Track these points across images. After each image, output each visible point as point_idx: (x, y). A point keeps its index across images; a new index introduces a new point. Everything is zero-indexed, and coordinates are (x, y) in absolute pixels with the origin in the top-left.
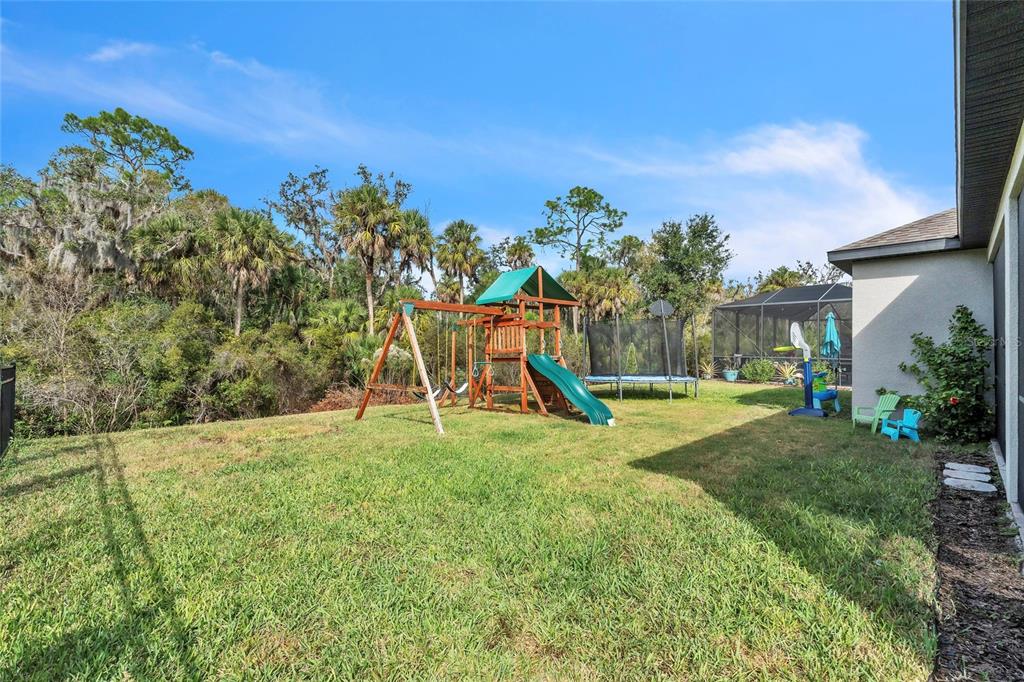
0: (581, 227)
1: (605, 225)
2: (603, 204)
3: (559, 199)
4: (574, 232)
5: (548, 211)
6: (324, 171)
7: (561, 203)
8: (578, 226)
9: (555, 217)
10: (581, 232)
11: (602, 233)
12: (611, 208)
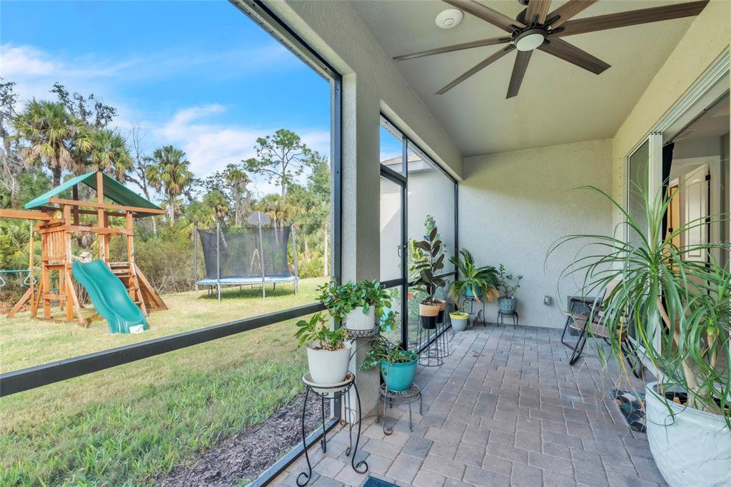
0: (286, 161)
1: (304, 161)
2: (301, 144)
3: (268, 137)
4: (281, 164)
5: (259, 146)
6: (9, 84)
7: (269, 141)
8: (283, 159)
9: (266, 151)
10: (285, 164)
11: (302, 166)
12: (306, 148)
